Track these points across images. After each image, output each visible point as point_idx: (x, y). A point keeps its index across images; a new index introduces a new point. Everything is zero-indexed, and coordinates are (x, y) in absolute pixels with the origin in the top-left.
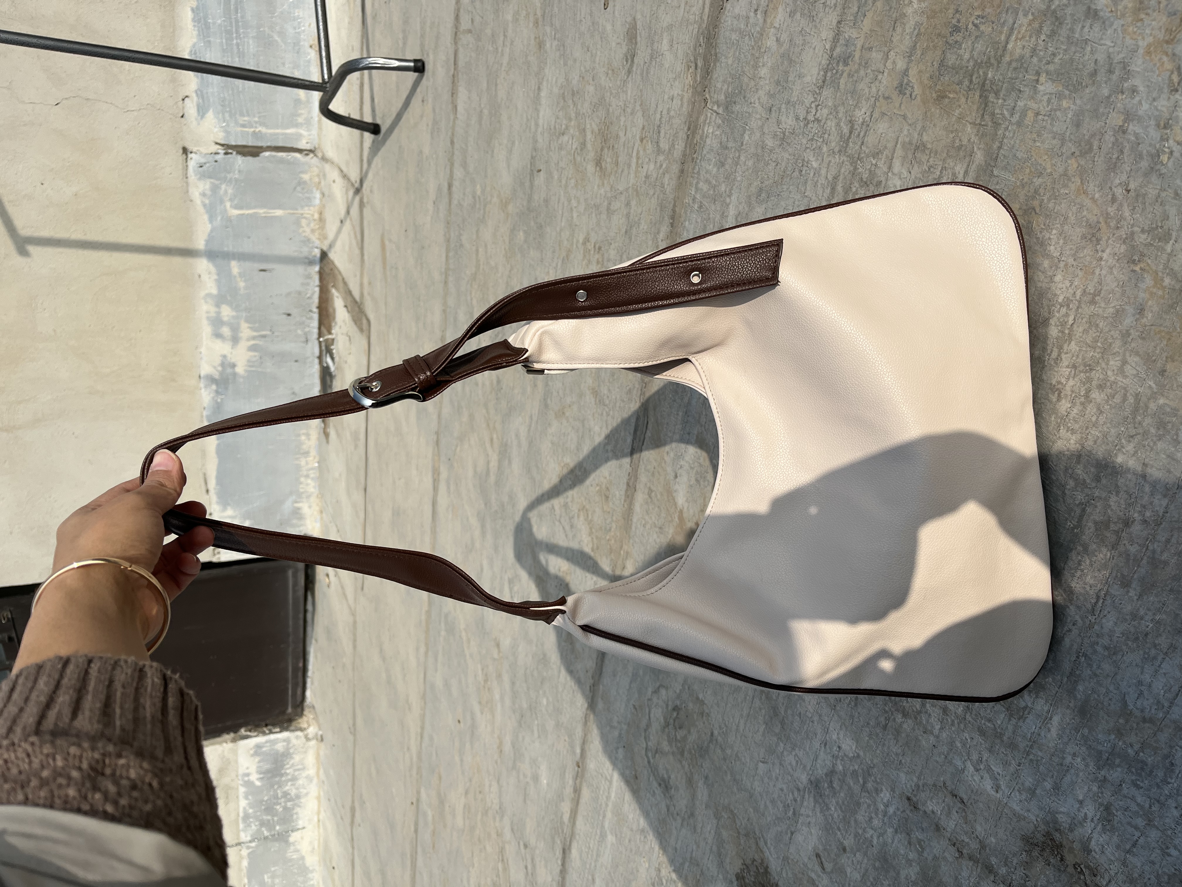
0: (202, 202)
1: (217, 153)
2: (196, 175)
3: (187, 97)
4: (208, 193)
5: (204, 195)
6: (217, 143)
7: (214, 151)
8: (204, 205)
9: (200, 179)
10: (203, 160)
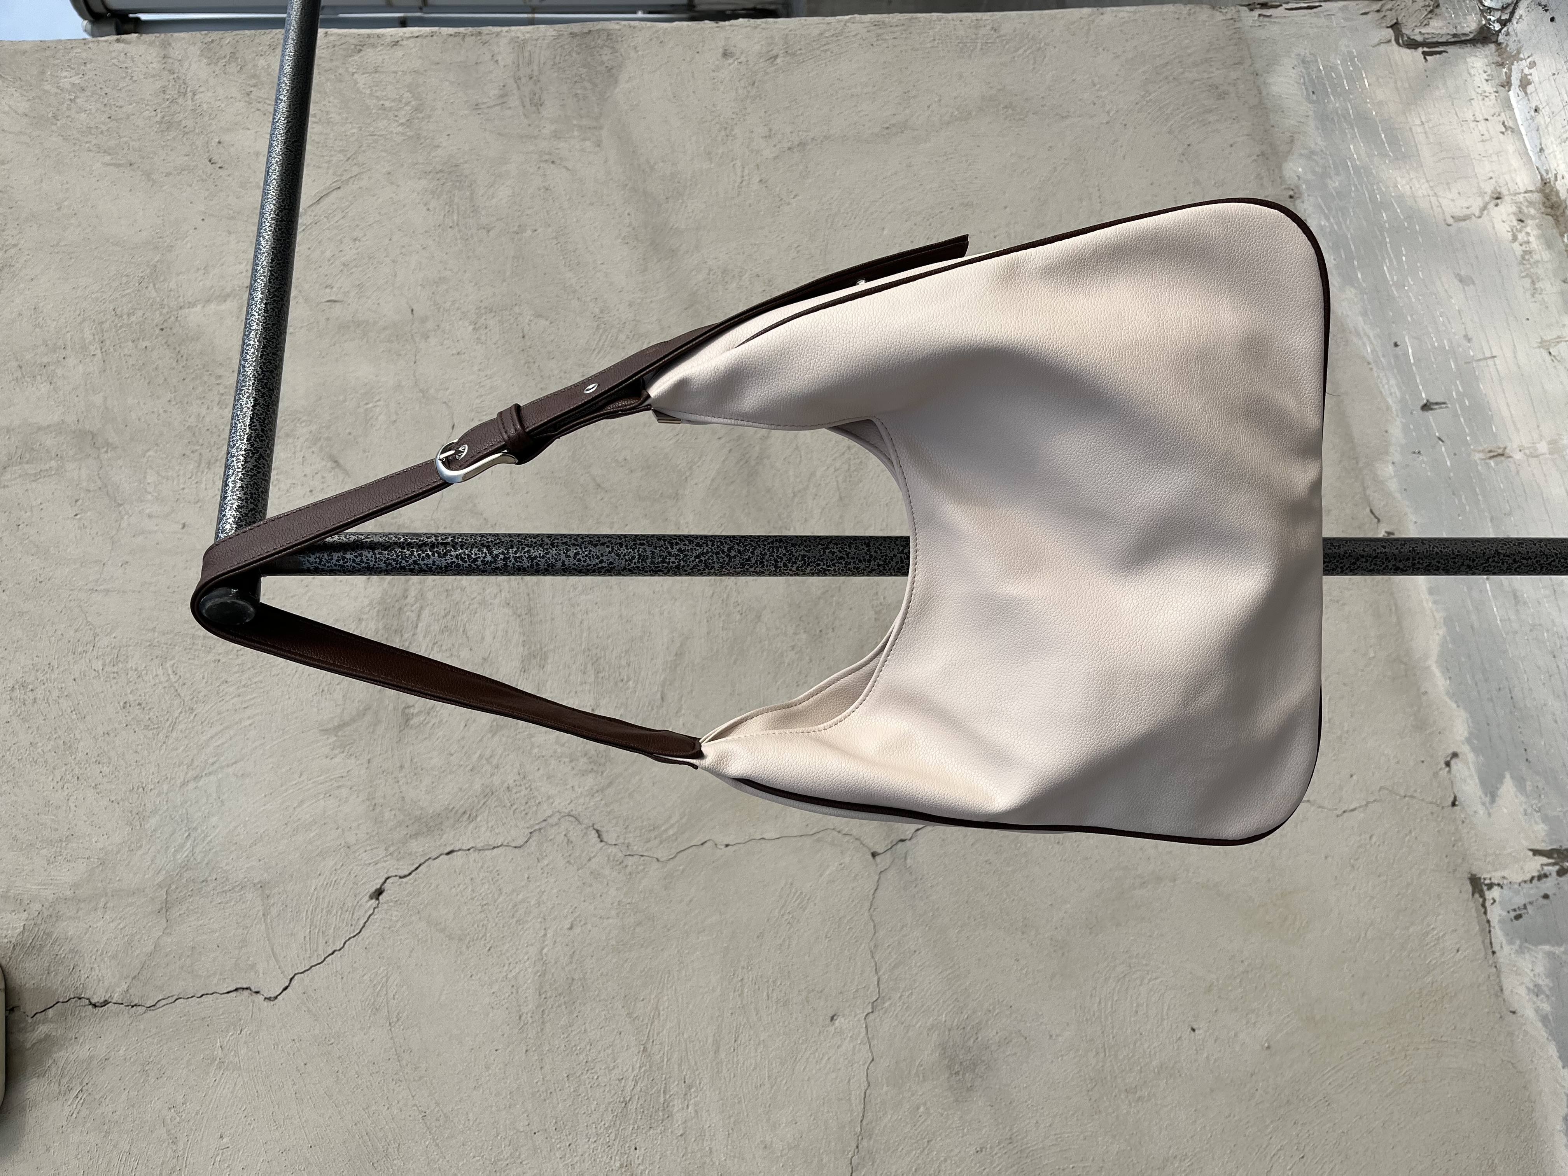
0: (1537, 1010)
1: (1542, 876)
2: (1511, 942)
3: (1455, 755)
4: (1544, 982)
5: (1537, 990)
6: (1536, 852)
7: (1536, 874)
8: (1544, 1019)
9: (1520, 951)
10: (1519, 901)
